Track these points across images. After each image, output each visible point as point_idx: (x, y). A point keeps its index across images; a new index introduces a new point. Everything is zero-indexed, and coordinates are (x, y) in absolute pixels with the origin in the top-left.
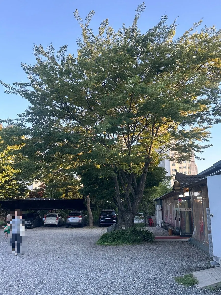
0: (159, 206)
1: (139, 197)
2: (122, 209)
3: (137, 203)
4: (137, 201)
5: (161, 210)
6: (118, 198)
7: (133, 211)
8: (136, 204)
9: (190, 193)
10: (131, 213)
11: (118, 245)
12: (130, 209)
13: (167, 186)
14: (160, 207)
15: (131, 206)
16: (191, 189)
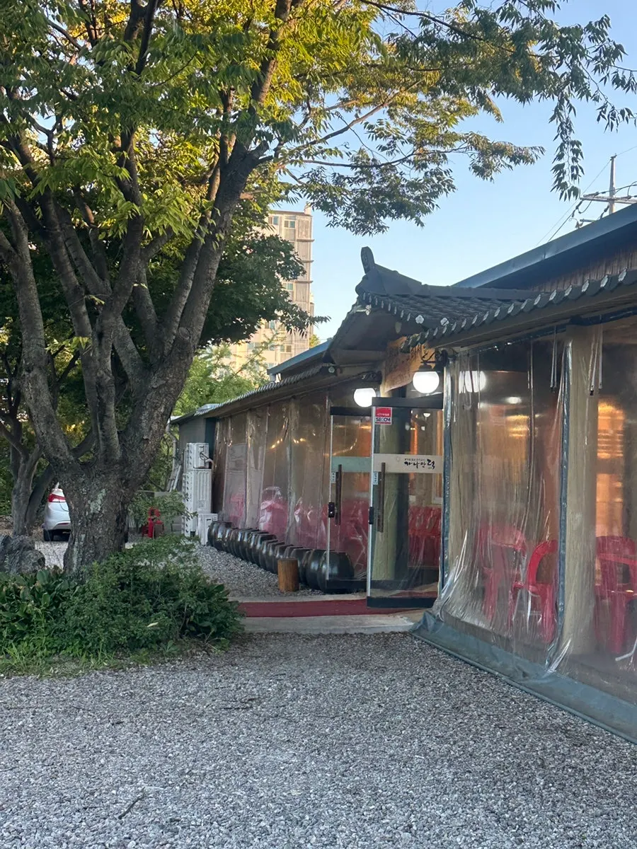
0: (201, 450)
1: (164, 385)
2: (58, 450)
3: (151, 418)
4: (156, 408)
5: (208, 466)
6: (35, 378)
7: (124, 462)
8: (144, 425)
9: (441, 376)
10: (113, 479)
11: (23, 670)
12: (109, 450)
13: (216, 366)
14: (207, 455)
15: (116, 438)
16: (450, 353)
